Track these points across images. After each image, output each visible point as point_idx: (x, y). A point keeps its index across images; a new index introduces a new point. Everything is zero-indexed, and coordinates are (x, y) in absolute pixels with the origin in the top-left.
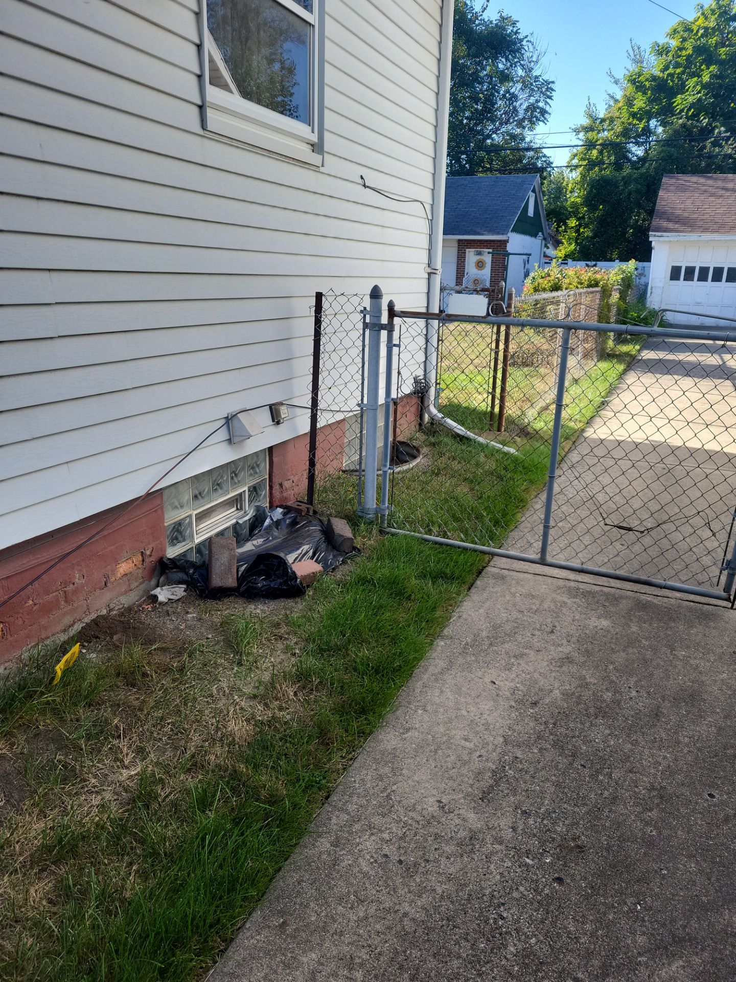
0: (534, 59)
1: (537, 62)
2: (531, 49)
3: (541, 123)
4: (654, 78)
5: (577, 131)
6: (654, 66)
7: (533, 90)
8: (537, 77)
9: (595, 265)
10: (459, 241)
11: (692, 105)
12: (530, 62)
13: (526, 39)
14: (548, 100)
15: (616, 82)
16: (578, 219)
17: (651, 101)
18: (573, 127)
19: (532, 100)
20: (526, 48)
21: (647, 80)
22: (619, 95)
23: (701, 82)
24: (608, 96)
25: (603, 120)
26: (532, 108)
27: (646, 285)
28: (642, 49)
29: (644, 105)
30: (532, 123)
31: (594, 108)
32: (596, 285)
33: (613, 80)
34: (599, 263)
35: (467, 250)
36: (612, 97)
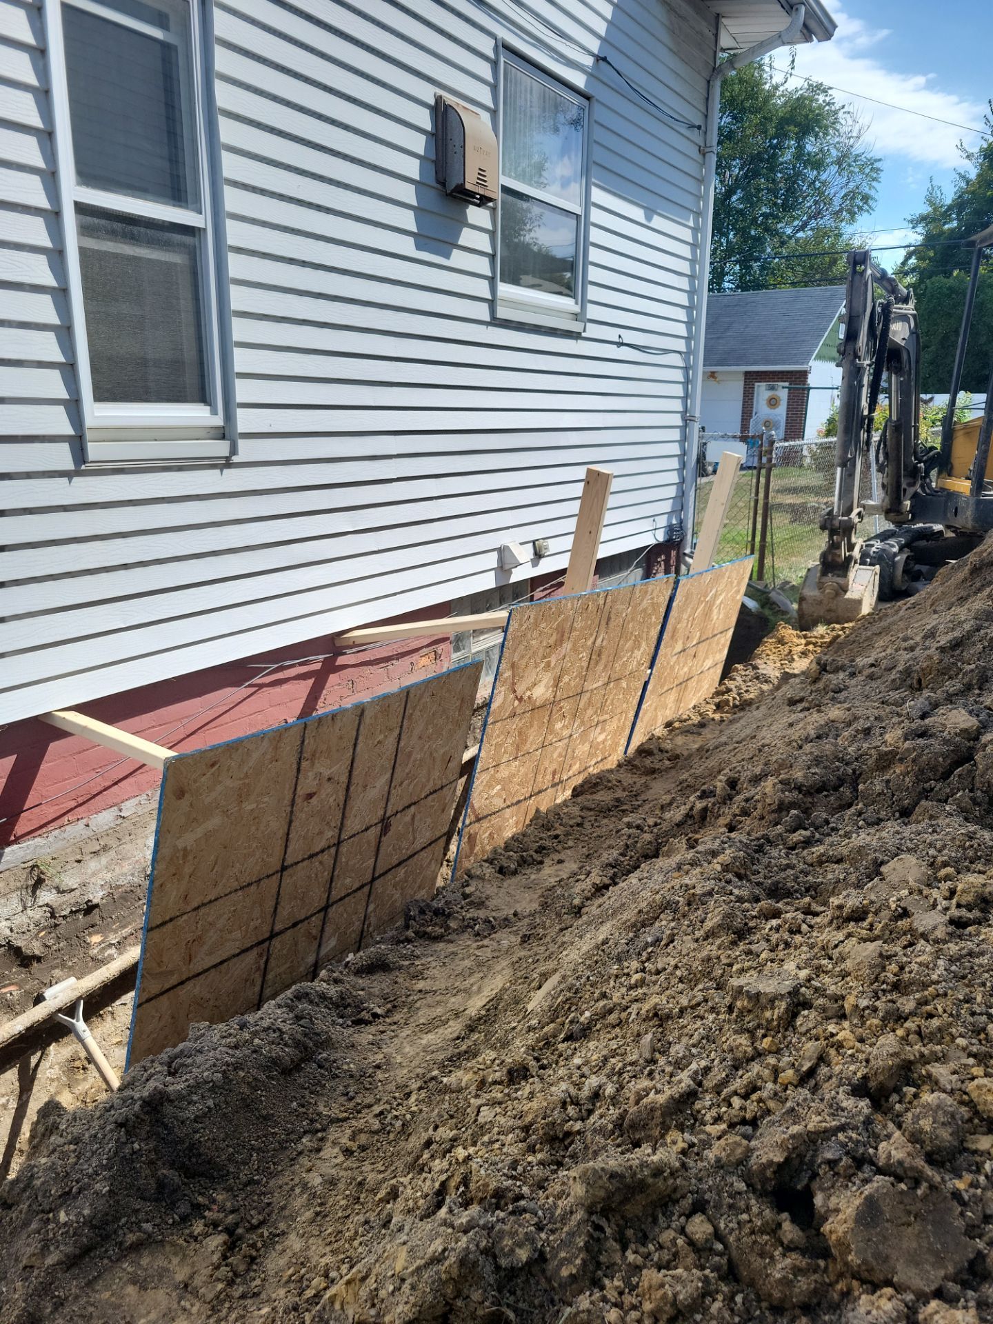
0: (855, 134)
1: (858, 137)
2: (850, 122)
3: (865, 214)
5: (914, 223)
7: (851, 172)
8: (857, 156)
10: (747, 374)
12: (849, 138)
13: (842, 111)
14: (874, 183)
15: (970, 157)
18: (910, 218)
19: (852, 185)
20: (843, 122)
22: (972, 173)
24: (957, 176)
25: (950, 207)
26: (851, 195)
30: (852, 214)
31: (938, 192)
33: (964, 156)
35: (757, 384)
36: (964, 177)
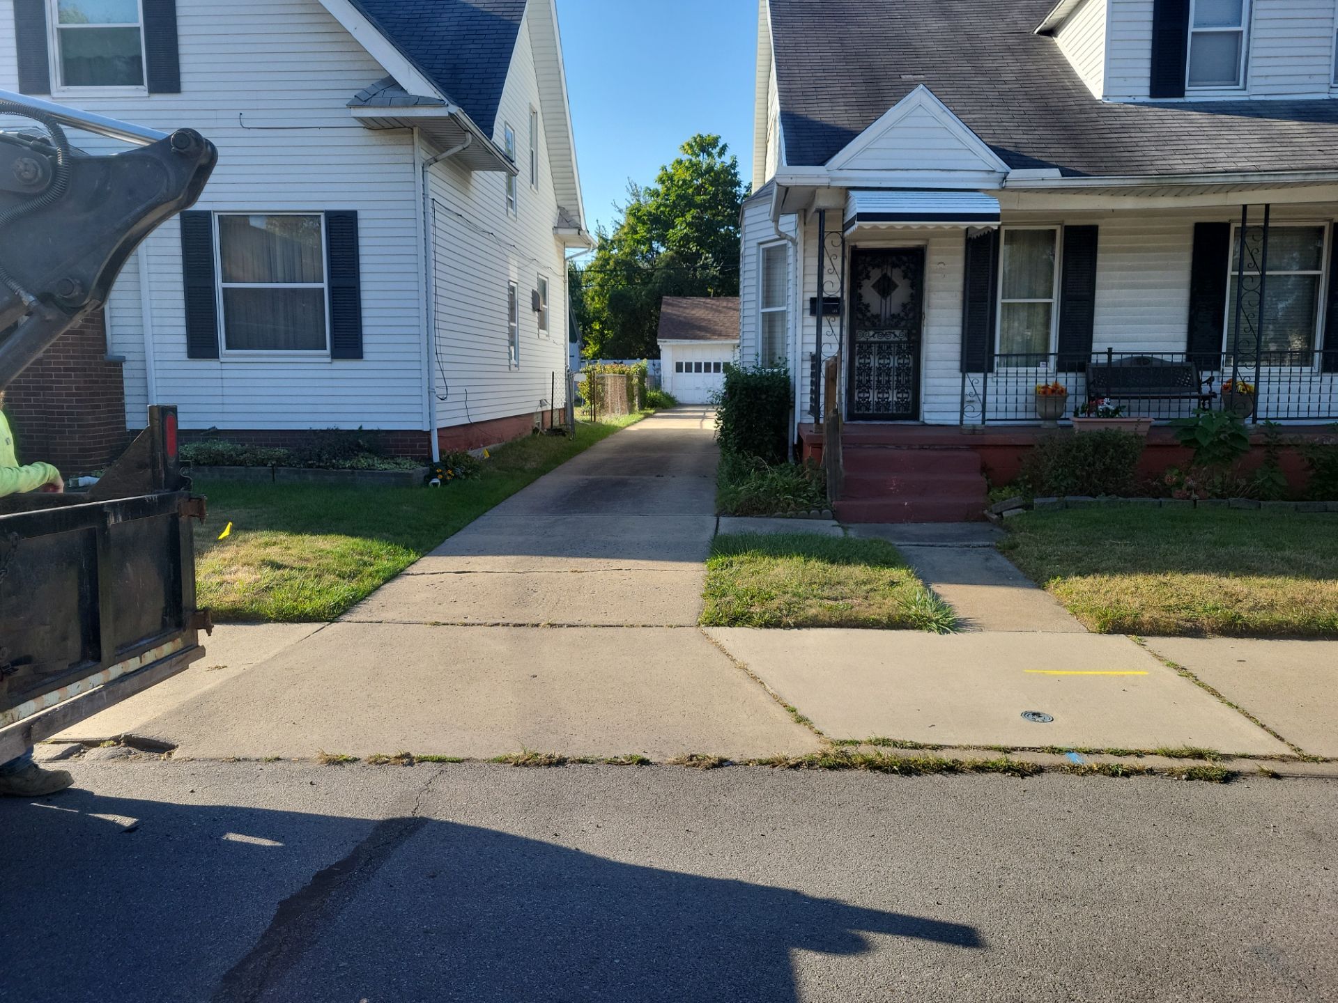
4: (650, 214)
6: (650, 204)
9: (622, 363)
11: (682, 238)
15: (620, 211)
16: (601, 323)
17: (649, 231)
21: (644, 215)
22: (623, 221)
23: (685, 221)
25: (613, 242)
27: (660, 376)
28: (638, 186)
29: (645, 234)
32: (624, 373)
34: (624, 361)
36: (619, 223)
